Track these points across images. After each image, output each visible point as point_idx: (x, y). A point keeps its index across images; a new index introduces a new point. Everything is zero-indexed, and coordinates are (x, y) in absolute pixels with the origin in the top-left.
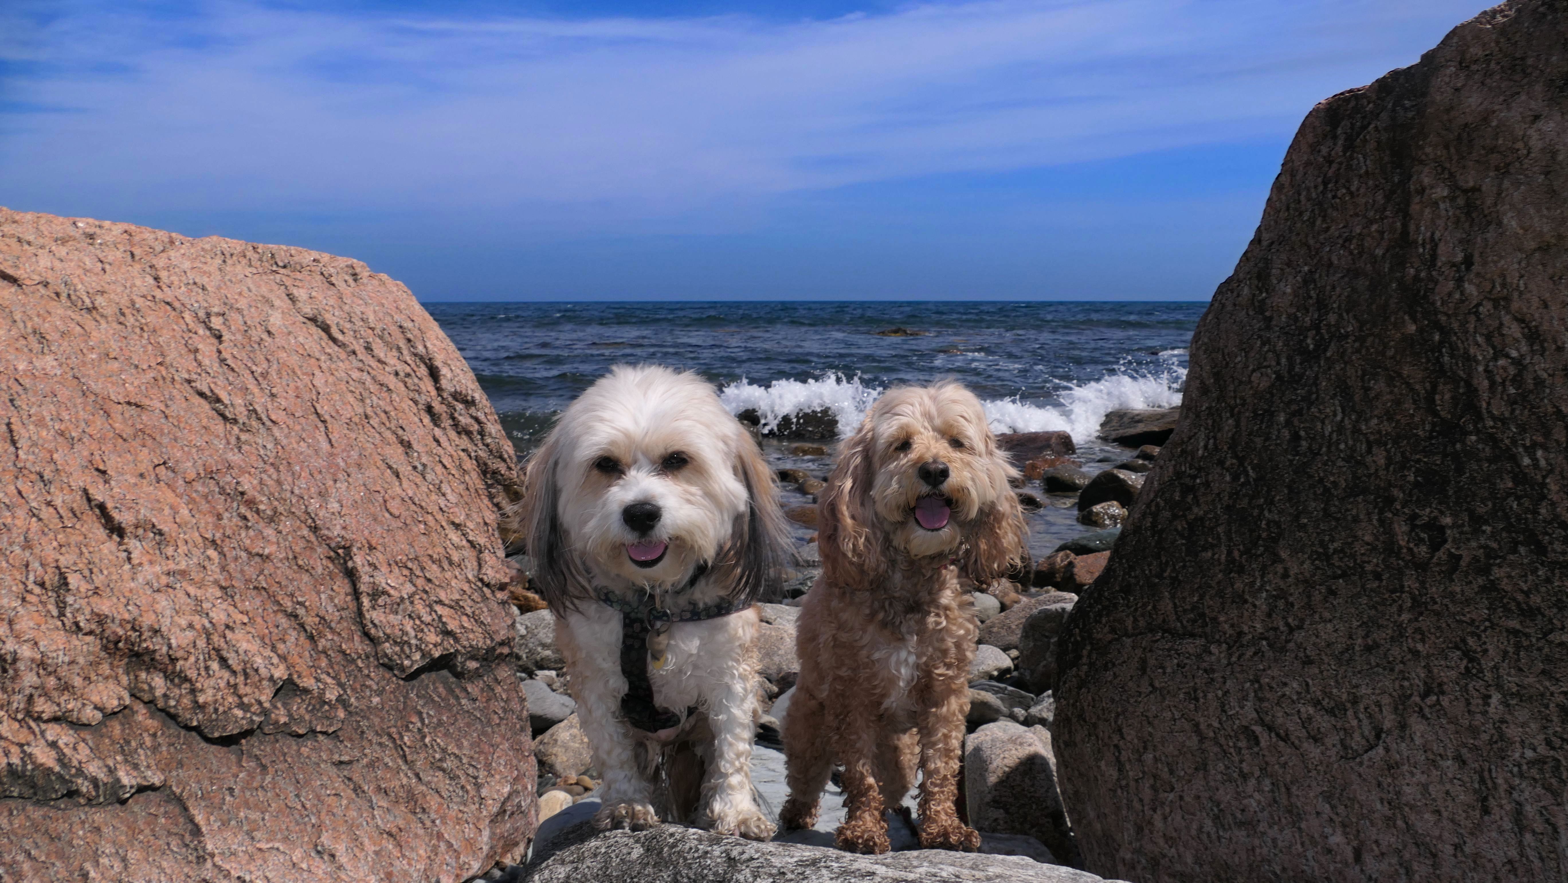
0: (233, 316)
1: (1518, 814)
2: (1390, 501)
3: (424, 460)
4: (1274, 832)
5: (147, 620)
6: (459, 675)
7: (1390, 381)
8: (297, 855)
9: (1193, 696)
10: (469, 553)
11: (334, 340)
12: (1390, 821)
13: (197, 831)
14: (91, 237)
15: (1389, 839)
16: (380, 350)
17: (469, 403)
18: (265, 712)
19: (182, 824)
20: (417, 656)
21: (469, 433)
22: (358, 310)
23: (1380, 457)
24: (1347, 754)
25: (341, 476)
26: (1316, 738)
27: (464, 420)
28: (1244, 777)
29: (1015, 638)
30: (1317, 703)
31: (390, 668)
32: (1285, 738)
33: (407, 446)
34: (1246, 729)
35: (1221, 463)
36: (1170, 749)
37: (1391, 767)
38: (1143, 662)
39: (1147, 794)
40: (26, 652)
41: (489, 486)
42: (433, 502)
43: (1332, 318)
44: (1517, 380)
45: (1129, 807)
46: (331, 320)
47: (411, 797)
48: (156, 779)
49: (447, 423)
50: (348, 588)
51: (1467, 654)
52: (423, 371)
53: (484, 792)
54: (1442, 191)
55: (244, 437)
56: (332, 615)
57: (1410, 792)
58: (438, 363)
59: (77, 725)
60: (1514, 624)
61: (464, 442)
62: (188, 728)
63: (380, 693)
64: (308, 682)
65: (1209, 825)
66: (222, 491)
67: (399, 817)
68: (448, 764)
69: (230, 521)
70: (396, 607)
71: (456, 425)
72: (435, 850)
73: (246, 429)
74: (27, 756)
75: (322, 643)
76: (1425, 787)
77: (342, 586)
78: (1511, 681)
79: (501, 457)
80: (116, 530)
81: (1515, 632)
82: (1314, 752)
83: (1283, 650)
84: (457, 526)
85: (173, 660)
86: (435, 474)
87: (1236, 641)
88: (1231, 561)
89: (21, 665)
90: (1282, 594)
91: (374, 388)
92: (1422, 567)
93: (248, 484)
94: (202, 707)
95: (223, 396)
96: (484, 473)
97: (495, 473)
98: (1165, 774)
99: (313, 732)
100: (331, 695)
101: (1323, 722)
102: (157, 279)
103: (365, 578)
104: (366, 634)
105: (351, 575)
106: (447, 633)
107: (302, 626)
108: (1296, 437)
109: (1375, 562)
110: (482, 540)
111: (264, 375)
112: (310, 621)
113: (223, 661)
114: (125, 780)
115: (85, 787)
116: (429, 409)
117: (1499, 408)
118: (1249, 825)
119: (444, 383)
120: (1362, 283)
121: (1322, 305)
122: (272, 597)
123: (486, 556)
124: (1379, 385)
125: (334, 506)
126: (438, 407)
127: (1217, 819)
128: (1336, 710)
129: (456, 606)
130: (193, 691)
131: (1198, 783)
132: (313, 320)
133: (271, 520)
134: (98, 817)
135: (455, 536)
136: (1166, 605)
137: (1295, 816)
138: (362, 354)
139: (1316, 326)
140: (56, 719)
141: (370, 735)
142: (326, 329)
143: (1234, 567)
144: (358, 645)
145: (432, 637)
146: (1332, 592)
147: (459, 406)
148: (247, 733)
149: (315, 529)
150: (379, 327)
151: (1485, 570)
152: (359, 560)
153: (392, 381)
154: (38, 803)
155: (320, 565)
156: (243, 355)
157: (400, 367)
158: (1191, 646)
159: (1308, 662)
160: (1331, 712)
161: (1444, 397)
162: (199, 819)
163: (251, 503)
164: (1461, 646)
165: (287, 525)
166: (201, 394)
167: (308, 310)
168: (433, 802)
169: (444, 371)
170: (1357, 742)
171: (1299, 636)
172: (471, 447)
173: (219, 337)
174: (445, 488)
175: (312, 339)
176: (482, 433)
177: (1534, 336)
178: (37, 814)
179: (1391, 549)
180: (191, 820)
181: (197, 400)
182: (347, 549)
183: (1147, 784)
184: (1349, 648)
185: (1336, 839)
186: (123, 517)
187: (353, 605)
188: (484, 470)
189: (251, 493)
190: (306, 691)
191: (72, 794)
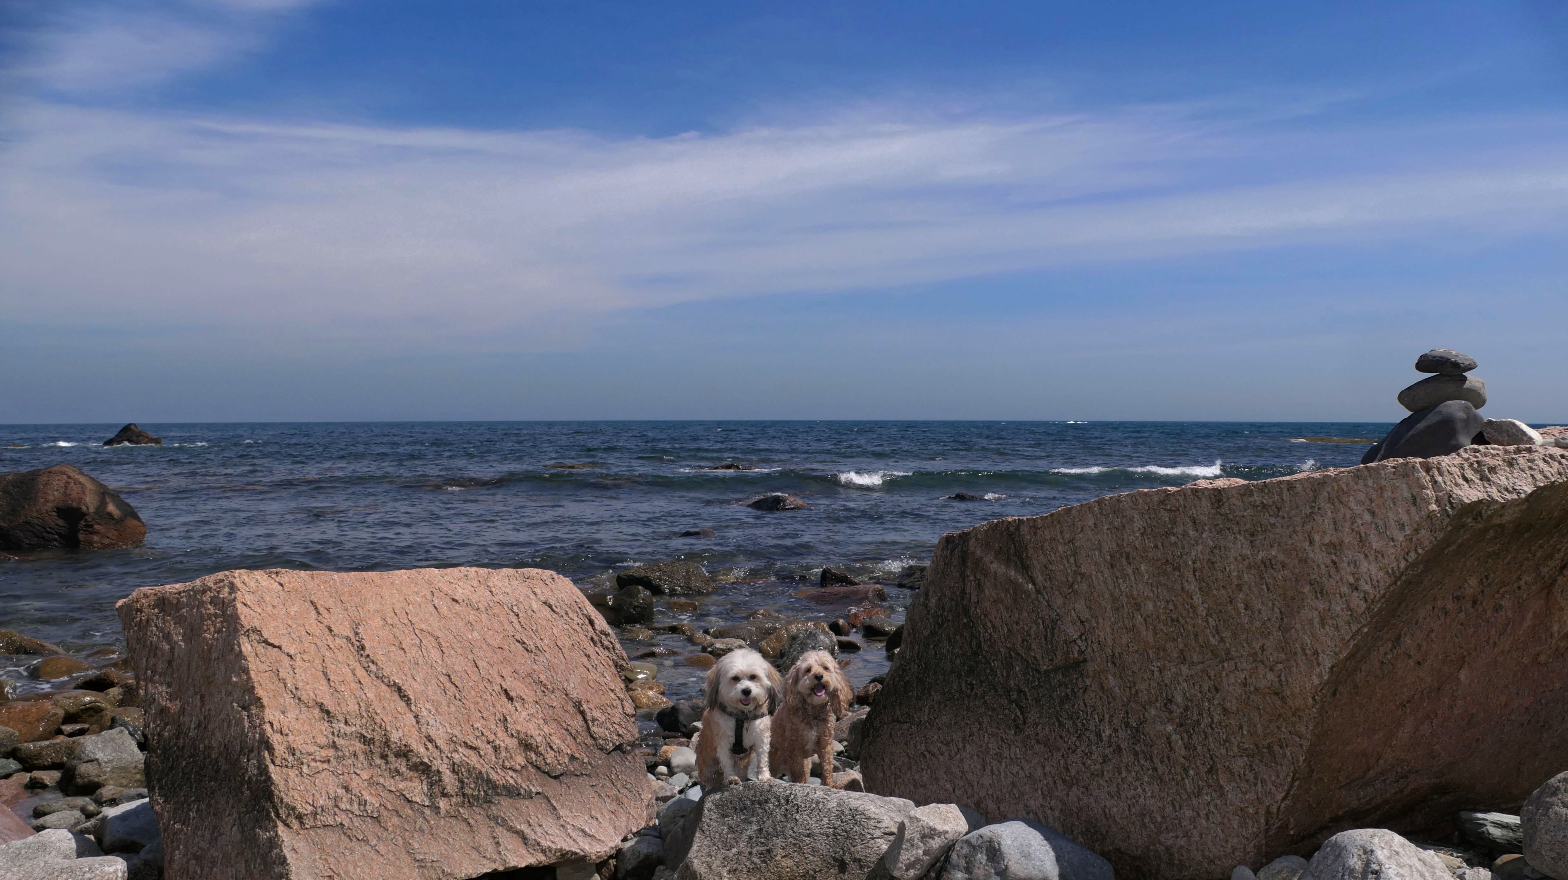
0: (520, 605)
1: (992, 770)
2: (961, 675)
3: (596, 662)
4: (931, 787)
5: (529, 733)
6: (624, 752)
7: (961, 636)
8: (586, 818)
9: (906, 744)
10: (618, 702)
11: (554, 611)
12: (961, 777)
13: (555, 809)
14: (466, 576)
15: (961, 783)
16: (571, 615)
17: (607, 635)
18: (567, 766)
19: (549, 807)
20: (611, 745)
21: (608, 649)
22: (560, 596)
23: (958, 661)
24: (951, 758)
25: (571, 672)
26: (942, 754)
27: (606, 643)
28: (923, 770)
29: (845, 736)
30: (942, 742)
31: (602, 749)
32: (933, 755)
33: (588, 656)
34: (923, 753)
35: (914, 661)
36: (900, 763)
37: (961, 760)
38: (891, 733)
39: (893, 781)
40: (502, 745)
41: (619, 672)
42: (602, 680)
43: (946, 613)
44: (990, 640)
45: (887, 787)
46: (552, 603)
47: (618, 799)
48: (540, 790)
49: (599, 645)
50: (581, 719)
51: (980, 724)
52: (587, 622)
53: (642, 797)
54: (972, 578)
55: (536, 658)
56: (580, 729)
57: (966, 767)
58: (593, 618)
59: (515, 771)
60: (990, 713)
61: (607, 653)
62: (544, 772)
63: (600, 759)
64: (577, 755)
65: (912, 788)
66: (534, 682)
67: (614, 806)
68: (628, 786)
69: (539, 693)
70: (601, 725)
71: (603, 645)
72: (628, 818)
73: (536, 655)
74: (507, 780)
75: (578, 740)
76: (970, 765)
77: (580, 717)
78: (990, 731)
79: (623, 659)
80: (510, 699)
81: (990, 716)
82: (941, 758)
83: (933, 726)
84: (612, 691)
85: (538, 747)
86: (600, 668)
87: (919, 724)
88: (917, 696)
89: (502, 749)
90: (933, 707)
91: (572, 632)
92: (969, 696)
93: (543, 678)
94: (548, 764)
95: (526, 641)
96: (616, 666)
97: (621, 666)
98: (898, 773)
99: (582, 774)
100: (586, 760)
101: (944, 748)
102: (491, 592)
103: (589, 714)
104: (592, 737)
105: (582, 713)
106: (619, 735)
107: (571, 734)
108: (936, 654)
109: (957, 696)
110: (622, 696)
111: (537, 631)
112: (573, 732)
113: (551, 748)
114: (533, 790)
115: (523, 792)
116: (592, 639)
117: (986, 648)
118: (924, 786)
119: (597, 627)
120: (954, 603)
121: (943, 608)
122: (559, 723)
123: (624, 702)
124: (958, 638)
125: (572, 685)
126: (596, 638)
127: (915, 786)
128: (947, 744)
129: (619, 724)
130: (544, 759)
131: (909, 774)
132: (545, 603)
133: (553, 692)
134: (527, 802)
135: (612, 695)
136: (898, 712)
137: (937, 780)
138: (565, 617)
139: (941, 616)
140: (510, 769)
141: (600, 775)
142: (550, 606)
143: (919, 698)
144: (589, 741)
145: (615, 737)
146: (946, 706)
147: (603, 637)
148: (562, 775)
149: (567, 695)
150: (569, 603)
151: (983, 698)
152: (585, 707)
153: (576, 627)
154: (510, 797)
155: (572, 710)
156: (527, 623)
157: (579, 621)
158: (906, 726)
159: (939, 729)
160: (946, 745)
161: (974, 643)
162: (555, 804)
163: (545, 686)
164: (978, 721)
165: (558, 693)
166: (518, 641)
167: (542, 599)
168: (625, 800)
169: (596, 621)
170: (953, 754)
171: (937, 720)
172: (610, 655)
173: (518, 615)
174: (605, 674)
175: (546, 611)
176: (614, 648)
177: (994, 627)
178: (511, 801)
179: (961, 691)
180: (552, 805)
181: (518, 644)
182: (580, 703)
183: (893, 777)
184: (950, 724)
185: (948, 786)
186: (513, 694)
187: (585, 725)
188: (616, 665)
189: (545, 682)
190: (578, 759)
191: (519, 794)
